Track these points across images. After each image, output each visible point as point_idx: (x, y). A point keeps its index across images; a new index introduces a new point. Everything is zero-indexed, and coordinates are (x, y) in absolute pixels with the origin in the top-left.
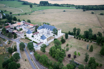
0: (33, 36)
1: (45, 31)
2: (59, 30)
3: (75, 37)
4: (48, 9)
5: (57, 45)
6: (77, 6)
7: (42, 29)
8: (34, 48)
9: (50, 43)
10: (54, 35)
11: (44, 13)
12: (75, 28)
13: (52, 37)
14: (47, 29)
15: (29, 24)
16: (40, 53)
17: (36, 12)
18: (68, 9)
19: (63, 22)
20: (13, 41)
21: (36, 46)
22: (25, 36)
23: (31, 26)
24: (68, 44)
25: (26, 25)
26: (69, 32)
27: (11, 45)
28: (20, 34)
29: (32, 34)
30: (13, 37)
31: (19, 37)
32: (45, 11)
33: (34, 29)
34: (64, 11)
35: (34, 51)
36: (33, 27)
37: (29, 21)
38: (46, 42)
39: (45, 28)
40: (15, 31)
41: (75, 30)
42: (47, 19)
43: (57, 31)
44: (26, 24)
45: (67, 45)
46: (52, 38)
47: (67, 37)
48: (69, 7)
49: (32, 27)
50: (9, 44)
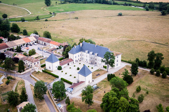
0: (60, 68)
1: (85, 58)
2: (117, 55)
3: (152, 73)
4: (85, 9)
5: (118, 89)
6: (146, 3)
7: (80, 53)
8: (66, 93)
9: (99, 83)
10: (105, 67)
11: (77, 18)
12: (153, 52)
13: (101, 70)
14: (91, 53)
15: (49, 42)
16: (81, 106)
17: (58, 16)
18: (128, 10)
19: (121, 39)
20: (16, 78)
21: (70, 89)
22: (42, 66)
23: (52, 46)
24: (139, 87)
25: (41, 42)
26: (137, 60)
27: (12, 87)
28: (32, 62)
29: (57, 64)
30: (17, 69)
31: (31, 69)
32: (78, 14)
33: (61, 53)
34: (120, 15)
35: (68, 102)
36: (58, 49)
37: (48, 35)
38: (91, 81)
39: (87, 51)
40: (20, 56)
41: (151, 55)
42: (84, 31)
43: (113, 57)
44: (43, 40)
45: (139, 90)
46: (103, 72)
47: (134, 71)
48: (130, 5)
49: (56, 47)
50: (7, 83)
